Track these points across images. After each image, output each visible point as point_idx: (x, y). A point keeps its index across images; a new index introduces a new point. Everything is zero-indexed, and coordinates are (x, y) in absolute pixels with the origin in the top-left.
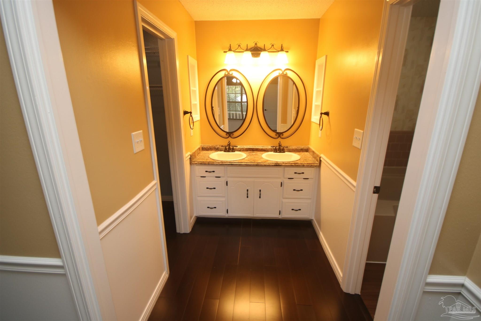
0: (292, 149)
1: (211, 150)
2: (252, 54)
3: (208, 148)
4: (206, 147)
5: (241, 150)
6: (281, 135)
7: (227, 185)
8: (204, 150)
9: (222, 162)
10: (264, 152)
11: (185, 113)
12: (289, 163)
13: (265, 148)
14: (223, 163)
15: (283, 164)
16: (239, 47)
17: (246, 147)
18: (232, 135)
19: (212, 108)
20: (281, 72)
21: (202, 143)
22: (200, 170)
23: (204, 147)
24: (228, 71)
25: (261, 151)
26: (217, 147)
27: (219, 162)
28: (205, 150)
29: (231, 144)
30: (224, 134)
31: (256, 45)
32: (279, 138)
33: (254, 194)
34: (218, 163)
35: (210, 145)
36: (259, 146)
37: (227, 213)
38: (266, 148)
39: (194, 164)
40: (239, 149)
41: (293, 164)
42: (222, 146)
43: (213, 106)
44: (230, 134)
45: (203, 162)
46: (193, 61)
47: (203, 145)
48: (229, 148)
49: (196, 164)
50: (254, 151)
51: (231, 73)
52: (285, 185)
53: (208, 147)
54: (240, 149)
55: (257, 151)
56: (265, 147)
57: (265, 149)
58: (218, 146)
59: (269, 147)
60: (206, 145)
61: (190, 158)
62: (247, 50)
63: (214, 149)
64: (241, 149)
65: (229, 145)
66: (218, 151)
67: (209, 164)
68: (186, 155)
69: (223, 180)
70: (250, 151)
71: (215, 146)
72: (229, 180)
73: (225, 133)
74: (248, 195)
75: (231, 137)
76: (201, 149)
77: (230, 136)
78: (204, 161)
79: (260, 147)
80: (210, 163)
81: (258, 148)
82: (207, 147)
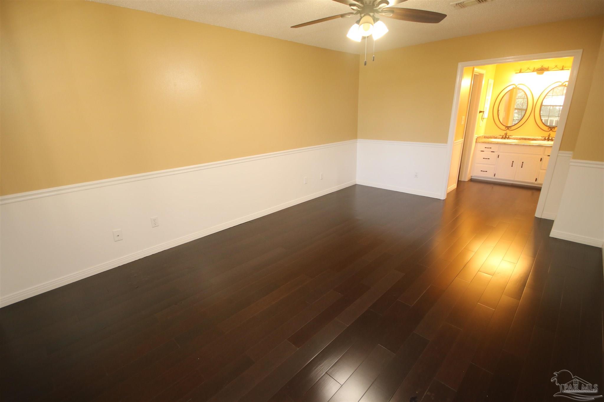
1: (492, 138)
2: (537, 73)
6: (553, 129)
7: (498, 157)
11: (480, 112)
14: (499, 143)
15: (545, 145)
16: (528, 69)
17: (519, 137)
18: (510, 128)
19: (498, 110)
20: (561, 84)
22: (481, 147)
24: (515, 85)
28: (486, 138)
30: (503, 128)
31: (542, 68)
32: (551, 131)
33: (517, 164)
34: (495, 143)
37: (494, 176)
39: (478, 142)
40: (514, 138)
42: (500, 135)
43: (499, 109)
44: (508, 127)
45: (485, 142)
46: (492, 81)
47: (485, 135)
48: (505, 137)
49: (480, 142)
50: (526, 140)
51: (518, 86)
52: (543, 160)
53: (490, 137)
56: (537, 138)
58: (497, 136)
59: (540, 138)
60: (487, 135)
61: (477, 139)
62: (533, 71)
64: (515, 138)
65: (506, 134)
66: (497, 138)
67: (488, 143)
68: (475, 136)
69: (496, 154)
70: (523, 139)
71: (494, 135)
72: (501, 154)
73: (505, 127)
74: (513, 165)
75: (509, 130)
76: (483, 137)
81: (530, 138)
82: (488, 137)
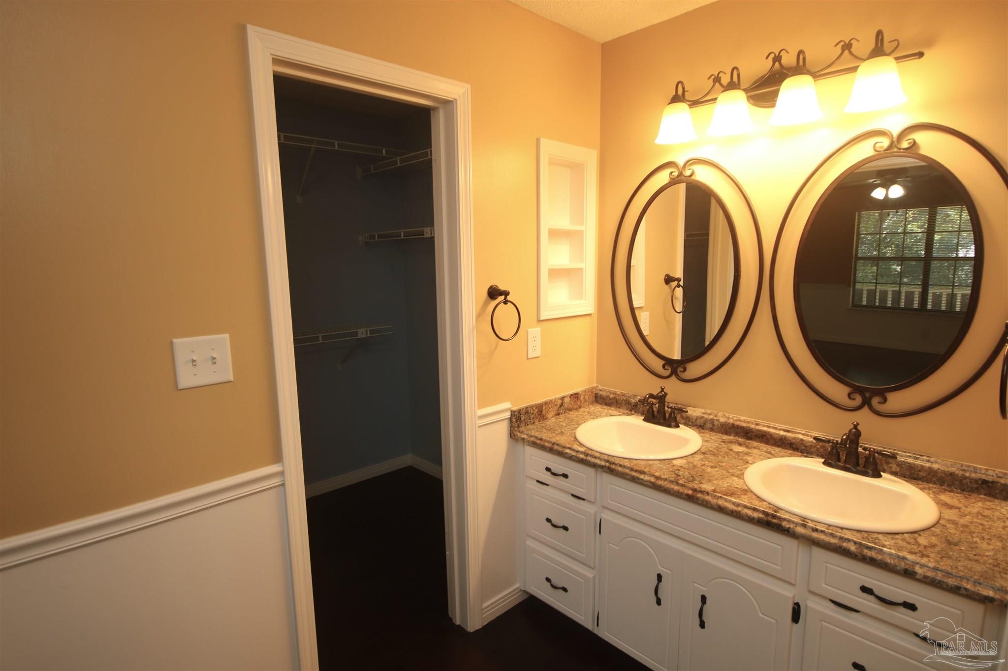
0: (930, 468)
1: (618, 406)
3: (610, 399)
4: (604, 394)
5: (704, 424)
6: (875, 401)
7: (600, 531)
8: (599, 403)
9: (587, 455)
10: (791, 452)
12: (832, 535)
13: (795, 438)
14: (589, 458)
15: (800, 530)
16: (717, 84)
17: (723, 420)
18: (682, 370)
20: (885, 142)
21: (598, 382)
23: (601, 395)
24: (678, 168)
25: (778, 446)
26: (633, 401)
27: (577, 452)
28: (601, 404)
29: (668, 399)
30: (657, 364)
31: (777, 64)
32: (866, 409)
34: (574, 454)
35: (618, 391)
36: (772, 424)
38: (801, 436)
40: (699, 422)
41: (853, 548)
44: (674, 367)
45: (541, 439)
47: (600, 387)
48: (661, 411)
50: (750, 439)
51: (687, 172)
53: (611, 396)
54: (702, 421)
55: (761, 442)
57: (794, 441)
59: (812, 438)
60: (609, 389)
61: (511, 421)
62: (731, 87)
63: (625, 404)
64: (706, 421)
65: (662, 400)
66: (635, 412)
68: (486, 410)
69: (589, 512)
70: (737, 434)
71: (629, 395)
72: (606, 517)
73: (662, 362)
74: (661, 599)
75: (675, 377)
77: (674, 372)
78: (544, 438)
79: (777, 429)
80: (556, 447)
81: (769, 433)
82: (608, 394)
